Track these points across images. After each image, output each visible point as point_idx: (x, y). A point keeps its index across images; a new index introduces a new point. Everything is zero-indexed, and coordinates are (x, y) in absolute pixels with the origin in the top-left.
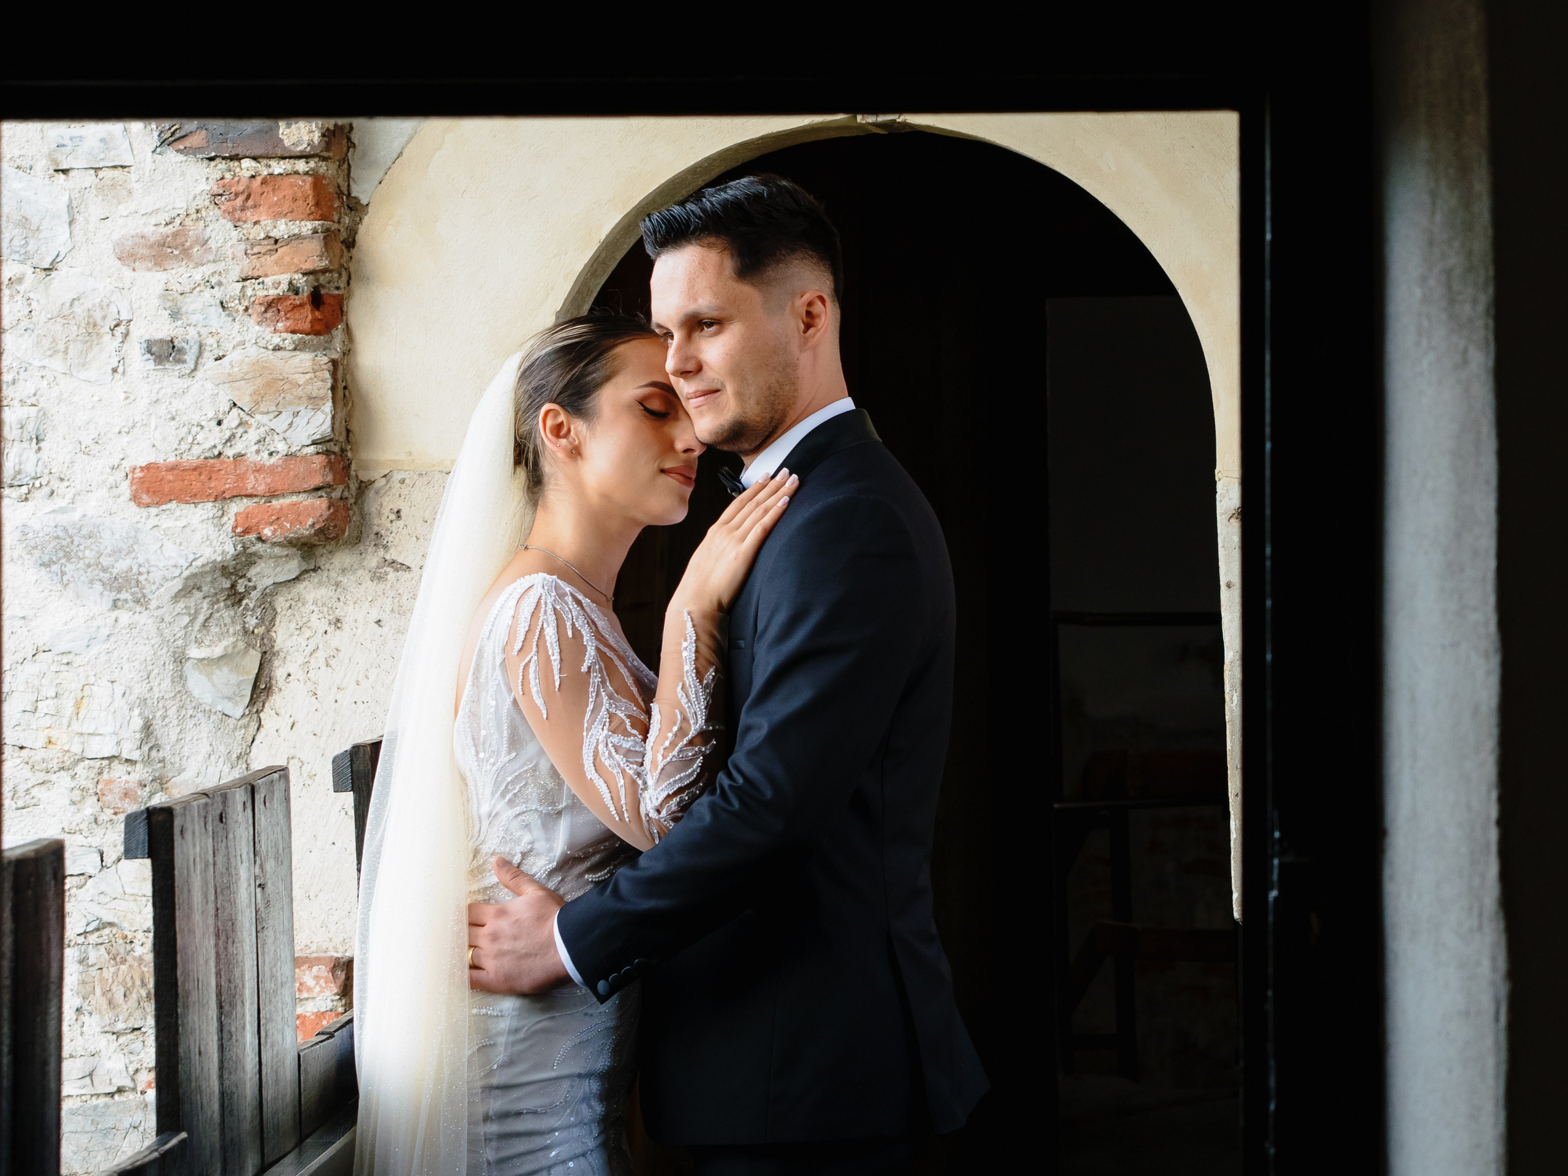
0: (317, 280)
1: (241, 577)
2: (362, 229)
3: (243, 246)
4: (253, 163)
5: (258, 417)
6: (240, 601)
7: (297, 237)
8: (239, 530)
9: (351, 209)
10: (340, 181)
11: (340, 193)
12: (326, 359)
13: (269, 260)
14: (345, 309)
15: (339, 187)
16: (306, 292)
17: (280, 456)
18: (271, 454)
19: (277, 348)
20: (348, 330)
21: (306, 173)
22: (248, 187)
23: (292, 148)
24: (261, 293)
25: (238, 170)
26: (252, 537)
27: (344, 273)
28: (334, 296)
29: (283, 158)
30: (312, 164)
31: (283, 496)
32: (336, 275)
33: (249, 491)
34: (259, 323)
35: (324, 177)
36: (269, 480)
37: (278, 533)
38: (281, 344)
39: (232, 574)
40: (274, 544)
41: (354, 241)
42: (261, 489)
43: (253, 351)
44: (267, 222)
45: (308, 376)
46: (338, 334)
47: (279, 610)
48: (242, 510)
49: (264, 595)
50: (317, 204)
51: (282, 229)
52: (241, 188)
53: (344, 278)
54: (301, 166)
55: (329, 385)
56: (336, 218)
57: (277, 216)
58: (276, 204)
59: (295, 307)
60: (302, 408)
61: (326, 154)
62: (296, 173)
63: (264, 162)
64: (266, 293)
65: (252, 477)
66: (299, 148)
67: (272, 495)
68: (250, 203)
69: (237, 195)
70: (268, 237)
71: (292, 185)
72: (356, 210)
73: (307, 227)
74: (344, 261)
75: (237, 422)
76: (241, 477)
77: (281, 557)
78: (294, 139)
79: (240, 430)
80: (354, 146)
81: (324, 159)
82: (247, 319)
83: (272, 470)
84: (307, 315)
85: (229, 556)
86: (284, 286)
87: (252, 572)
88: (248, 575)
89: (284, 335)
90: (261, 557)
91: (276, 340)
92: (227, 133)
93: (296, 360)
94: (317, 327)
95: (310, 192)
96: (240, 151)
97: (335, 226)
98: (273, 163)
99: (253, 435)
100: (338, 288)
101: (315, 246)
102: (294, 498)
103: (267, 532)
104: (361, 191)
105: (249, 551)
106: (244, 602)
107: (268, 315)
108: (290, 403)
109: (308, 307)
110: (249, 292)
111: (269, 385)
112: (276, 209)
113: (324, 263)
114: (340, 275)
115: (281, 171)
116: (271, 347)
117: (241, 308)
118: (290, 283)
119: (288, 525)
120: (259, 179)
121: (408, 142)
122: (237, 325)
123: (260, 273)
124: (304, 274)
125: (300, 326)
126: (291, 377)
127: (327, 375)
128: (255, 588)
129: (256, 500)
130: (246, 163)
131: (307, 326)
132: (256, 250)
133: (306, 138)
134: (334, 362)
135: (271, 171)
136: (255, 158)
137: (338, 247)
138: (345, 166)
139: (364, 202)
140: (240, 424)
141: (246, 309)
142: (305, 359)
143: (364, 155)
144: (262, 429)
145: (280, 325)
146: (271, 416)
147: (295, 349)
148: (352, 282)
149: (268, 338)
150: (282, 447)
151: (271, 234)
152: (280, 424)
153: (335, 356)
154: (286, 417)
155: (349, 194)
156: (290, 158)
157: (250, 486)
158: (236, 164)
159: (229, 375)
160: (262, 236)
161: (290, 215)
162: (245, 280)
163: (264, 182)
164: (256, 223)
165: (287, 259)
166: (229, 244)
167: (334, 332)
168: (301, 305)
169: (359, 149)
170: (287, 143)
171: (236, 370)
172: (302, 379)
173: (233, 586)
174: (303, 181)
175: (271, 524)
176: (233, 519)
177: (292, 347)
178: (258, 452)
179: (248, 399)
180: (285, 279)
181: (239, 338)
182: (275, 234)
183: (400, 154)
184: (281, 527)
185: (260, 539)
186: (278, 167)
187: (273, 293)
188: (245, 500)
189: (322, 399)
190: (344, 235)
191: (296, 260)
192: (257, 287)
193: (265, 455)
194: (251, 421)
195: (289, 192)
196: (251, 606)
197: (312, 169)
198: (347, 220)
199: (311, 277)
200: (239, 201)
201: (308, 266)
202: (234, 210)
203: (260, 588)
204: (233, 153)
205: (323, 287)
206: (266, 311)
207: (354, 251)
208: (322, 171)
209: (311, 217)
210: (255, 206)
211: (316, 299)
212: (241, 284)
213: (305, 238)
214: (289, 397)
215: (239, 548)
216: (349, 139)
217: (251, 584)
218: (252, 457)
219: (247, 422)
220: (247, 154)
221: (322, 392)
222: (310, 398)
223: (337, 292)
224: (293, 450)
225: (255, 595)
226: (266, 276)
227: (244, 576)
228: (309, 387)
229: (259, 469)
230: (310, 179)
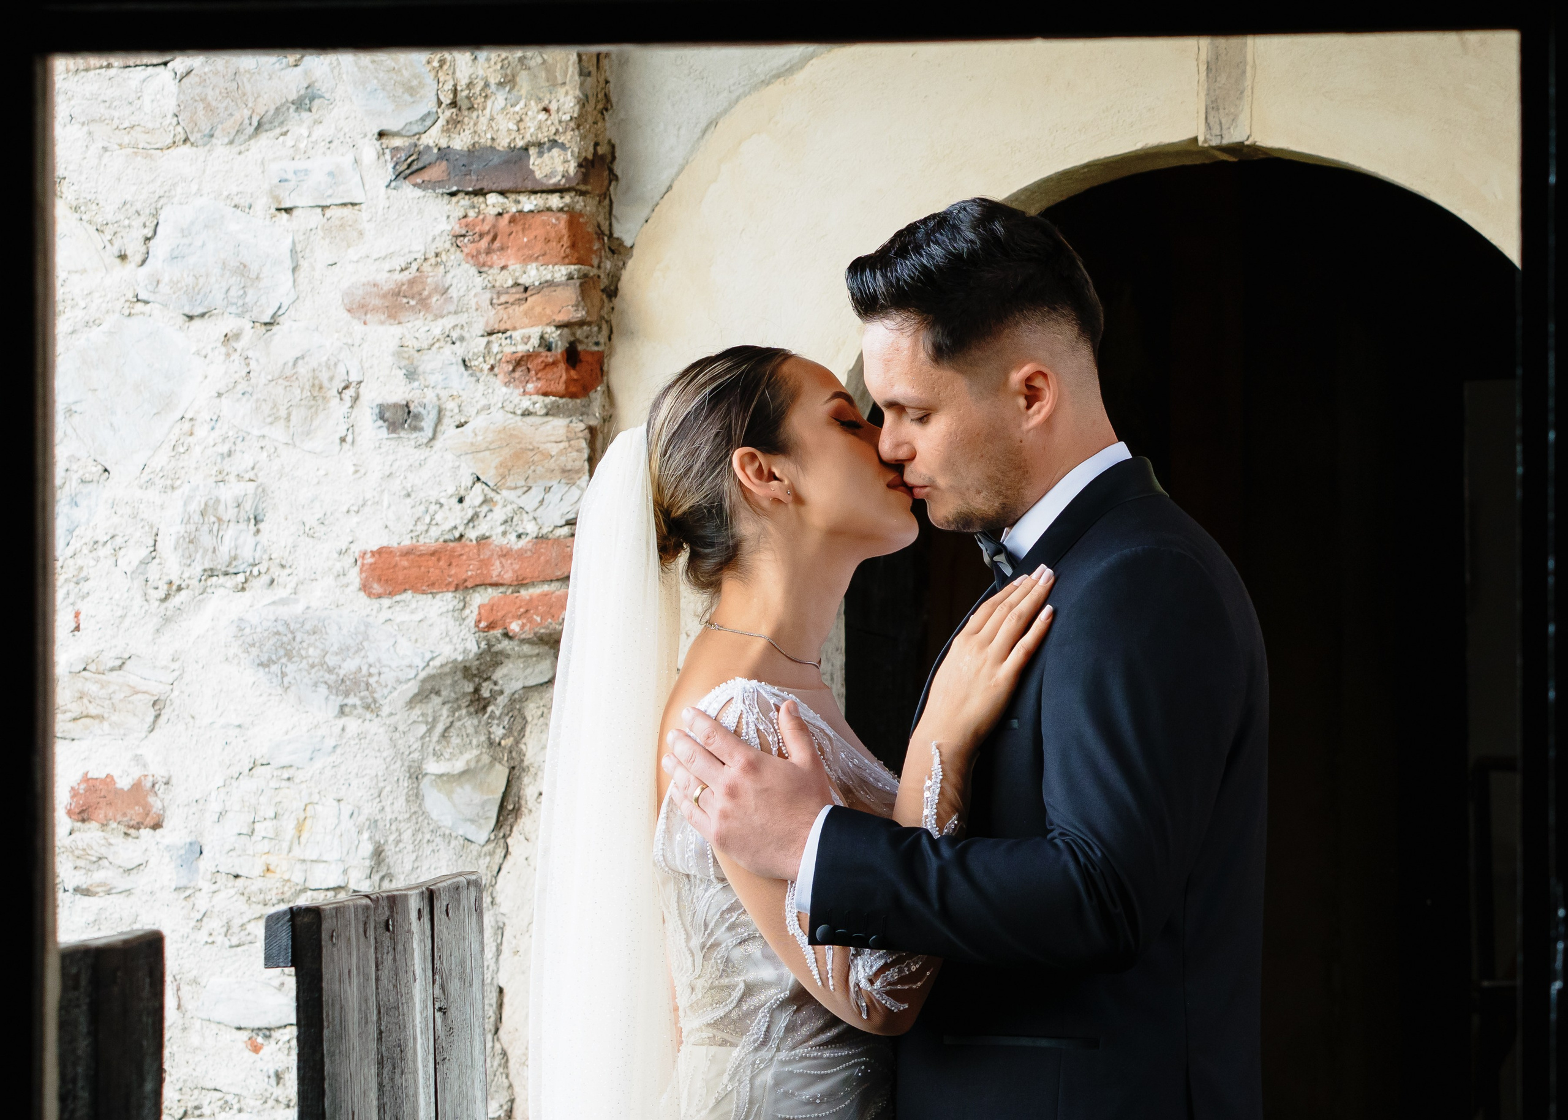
0: (574, 334)
1: (486, 680)
2: (625, 275)
3: (488, 295)
4: (500, 199)
5: (505, 493)
6: (485, 708)
7: (550, 284)
8: (483, 624)
9: (613, 252)
10: (601, 219)
11: (600, 234)
12: (582, 426)
13: (518, 310)
14: (605, 368)
15: (599, 226)
16: (560, 347)
17: (529, 538)
18: (519, 536)
19: (527, 413)
20: (609, 393)
21: (561, 210)
22: (494, 226)
23: (545, 181)
24: (509, 350)
25: (483, 206)
26: (498, 632)
27: (605, 326)
28: (593, 353)
29: (535, 192)
30: (567, 199)
31: (533, 584)
32: (595, 329)
33: (495, 579)
34: (507, 384)
35: (581, 215)
36: (516, 567)
37: (527, 628)
38: (531, 408)
39: (475, 676)
40: (523, 641)
41: (617, 289)
42: (508, 576)
43: (499, 417)
44: (515, 267)
45: (562, 445)
46: (597, 396)
47: (529, 719)
48: (486, 601)
49: (512, 701)
50: (573, 246)
51: (533, 274)
52: (486, 228)
53: (605, 332)
54: (555, 201)
55: (586, 456)
56: (595, 262)
57: (527, 259)
58: (526, 245)
59: (547, 365)
60: (554, 483)
61: (583, 188)
62: (549, 209)
63: (513, 197)
64: (513, 349)
65: (497, 563)
66: (553, 181)
67: (520, 584)
68: (497, 244)
69: (481, 236)
70: (516, 284)
71: (544, 224)
72: (620, 253)
73: (561, 272)
74: (604, 312)
75: (480, 499)
76: (485, 563)
77: (531, 656)
78: (547, 170)
79: (485, 509)
80: (616, 178)
81: (582, 193)
82: (492, 378)
83: (520, 555)
84: (561, 374)
85: (471, 655)
86: (535, 341)
87: (499, 674)
88: (494, 677)
89: (535, 398)
90: (508, 656)
91: (526, 403)
92: (471, 164)
93: (549, 427)
94: (573, 389)
95: (565, 232)
96: (485, 185)
97: (593, 272)
98: (523, 198)
99: (499, 514)
100: (597, 344)
101: (570, 294)
102: (546, 588)
103: (515, 627)
104: (625, 231)
105: (495, 649)
106: (489, 709)
107: (517, 374)
108: (541, 477)
109: (562, 366)
110: (495, 348)
111: (517, 455)
112: (527, 252)
113: (581, 314)
114: (600, 328)
115: (532, 207)
116: (519, 412)
117: (486, 367)
118: (542, 337)
119: (538, 619)
120: (506, 217)
121: (678, 174)
122: (481, 387)
123: (508, 326)
124: (558, 327)
125: (553, 387)
126: (542, 447)
127: (583, 444)
128: (502, 692)
129: (502, 589)
130: (493, 198)
131: (561, 387)
132: (503, 299)
133: (560, 169)
134: (592, 430)
135: (520, 207)
136: (502, 193)
137: (597, 296)
138: (607, 202)
139: (628, 243)
140: (485, 502)
141: (492, 368)
142: (558, 425)
143: (628, 188)
144: (509, 507)
145: (530, 387)
146: (520, 492)
147: (547, 414)
148: (614, 337)
149: (516, 401)
150: (531, 528)
151: (520, 281)
152: (530, 501)
153: (593, 422)
154: (536, 494)
155: (611, 235)
156: (543, 192)
157: (495, 574)
158: (481, 199)
159: (472, 444)
160: (510, 282)
161: (542, 258)
162: (490, 334)
163: (513, 220)
164: (503, 268)
165: (538, 309)
166: (472, 293)
167: (592, 395)
168: (555, 363)
169: (623, 182)
170: (538, 175)
171: (480, 438)
172: (554, 449)
173: (477, 690)
174: (558, 219)
175: (519, 617)
176: (476, 612)
177: (544, 411)
178: (504, 533)
179: (492, 472)
180: (535, 332)
181: (483, 402)
182: (524, 280)
183: (669, 188)
184: (531, 620)
185: (506, 635)
186: (529, 203)
187: (522, 349)
188: (490, 590)
189: (578, 471)
190: (604, 282)
191: (548, 311)
192: (504, 342)
193: (513, 537)
194: (497, 498)
195: (540, 232)
196: (498, 713)
197: (567, 205)
198: (608, 265)
199: (566, 330)
200: (484, 244)
201: (562, 318)
202: (479, 253)
203: (508, 692)
204: (478, 187)
205: (580, 342)
206: (514, 370)
207: (617, 301)
208: (578, 207)
209: (565, 260)
210: (502, 249)
211: (572, 356)
212: (485, 339)
213: (558, 285)
214: (540, 470)
215: (483, 645)
216: (611, 171)
217: (497, 688)
218: (498, 540)
219: (492, 500)
220: (494, 187)
221: (578, 464)
222: (564, 471)
223: (596, 348)
224: (544, 531)
225: (502, 700)
226: (515, 329)
227: (488, 679)
228: (563, 458)
229: (505, 554)
230: (564, 217)
